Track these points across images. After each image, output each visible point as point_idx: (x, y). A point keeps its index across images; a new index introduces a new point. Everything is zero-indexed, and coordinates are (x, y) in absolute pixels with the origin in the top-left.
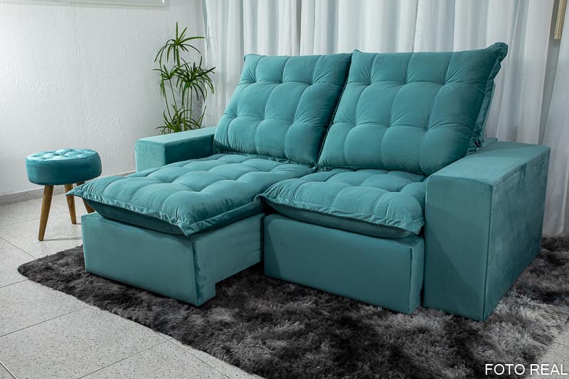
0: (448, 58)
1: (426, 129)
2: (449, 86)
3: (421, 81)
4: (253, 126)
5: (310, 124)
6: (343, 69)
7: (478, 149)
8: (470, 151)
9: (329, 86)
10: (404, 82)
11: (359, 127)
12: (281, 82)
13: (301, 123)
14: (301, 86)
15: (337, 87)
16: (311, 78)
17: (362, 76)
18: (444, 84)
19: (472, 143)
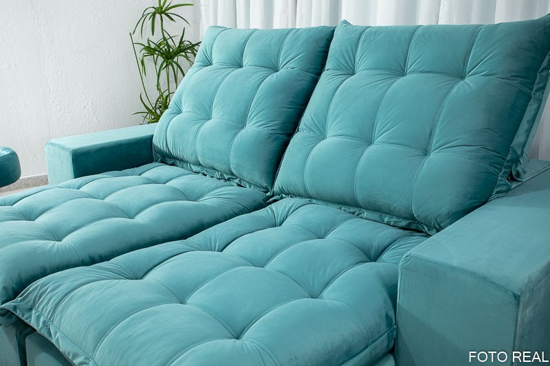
0: (472, 34)
1: (426, 153)
2: (471, 82)
3: (428, 72)
4: (195, 127)
5: (265, 131)
6: (321, 49)
7: (514, 185)
8: (497, 193)
9: (298, 74)
10: (403, 73)
11: (331, 140)
12: (241, 66)
13: (254, 128)
14: (263, 72)
15: (310, 76)
16: (277, 62)
17: (342, 61)
18: (462, 78)
19: (502, 179)
